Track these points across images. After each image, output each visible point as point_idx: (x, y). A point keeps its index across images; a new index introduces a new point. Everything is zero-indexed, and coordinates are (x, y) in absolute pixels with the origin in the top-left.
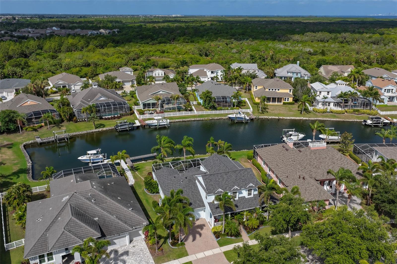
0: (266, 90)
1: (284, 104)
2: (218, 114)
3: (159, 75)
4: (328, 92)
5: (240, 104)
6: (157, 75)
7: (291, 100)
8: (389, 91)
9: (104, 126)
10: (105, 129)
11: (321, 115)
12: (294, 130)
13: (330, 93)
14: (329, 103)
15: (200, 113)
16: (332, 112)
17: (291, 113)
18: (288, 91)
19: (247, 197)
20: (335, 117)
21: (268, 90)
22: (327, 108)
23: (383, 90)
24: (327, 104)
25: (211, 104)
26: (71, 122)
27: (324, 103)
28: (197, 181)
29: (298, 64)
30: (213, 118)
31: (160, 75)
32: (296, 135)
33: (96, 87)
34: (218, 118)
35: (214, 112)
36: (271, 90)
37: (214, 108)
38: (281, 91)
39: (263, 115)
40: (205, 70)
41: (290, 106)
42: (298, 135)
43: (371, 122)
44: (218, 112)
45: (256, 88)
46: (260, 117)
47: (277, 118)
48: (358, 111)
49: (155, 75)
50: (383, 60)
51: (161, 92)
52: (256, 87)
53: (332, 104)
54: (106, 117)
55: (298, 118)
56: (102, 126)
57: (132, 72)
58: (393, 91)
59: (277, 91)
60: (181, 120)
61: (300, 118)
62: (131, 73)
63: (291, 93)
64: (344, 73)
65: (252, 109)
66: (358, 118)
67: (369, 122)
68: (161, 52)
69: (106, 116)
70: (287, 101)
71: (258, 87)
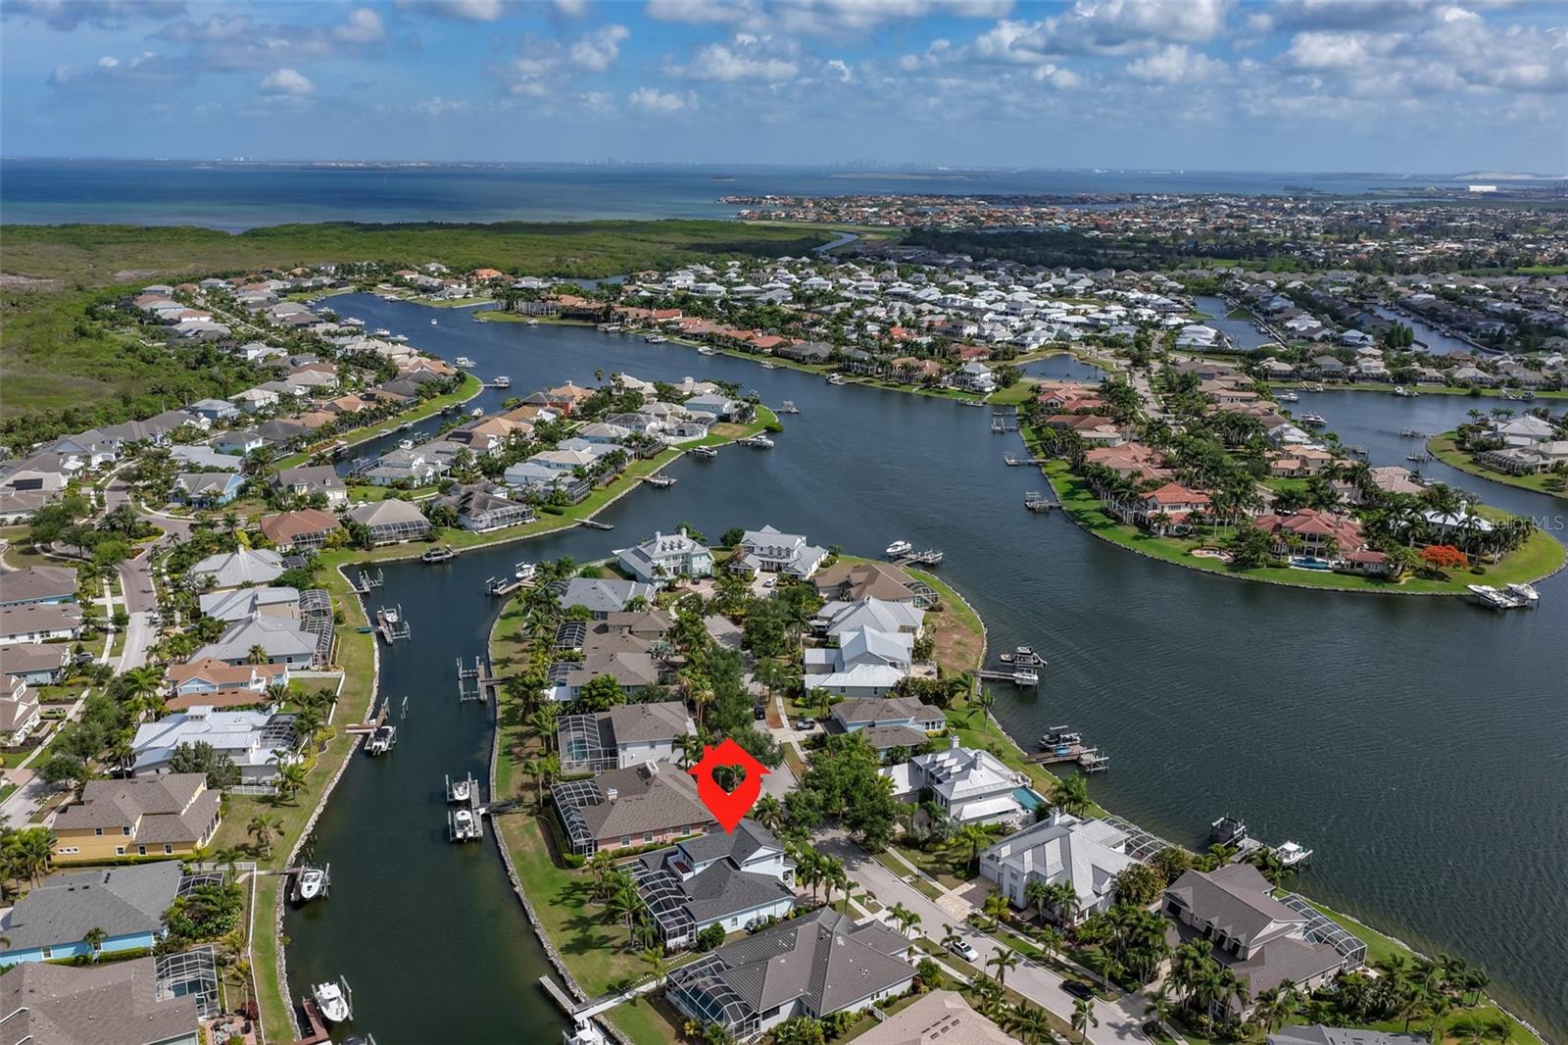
0: (182, 813)
1: (221, 817)
7: (219, 802)
16: (304, 771)
18: (202, 787)
20: (323, 775)
21: (185, 811)
23: (249, 684)
28: (744, 868)
36: (187, 806)
38: (196, 795)
41: (234, 813)
47: (301, 841)
48: (313, 743)
55: (315, 817)
59: (193, 800)
61: (316, 815)
63: (206, 788)
66: (339, 753)
71: (137, 823)
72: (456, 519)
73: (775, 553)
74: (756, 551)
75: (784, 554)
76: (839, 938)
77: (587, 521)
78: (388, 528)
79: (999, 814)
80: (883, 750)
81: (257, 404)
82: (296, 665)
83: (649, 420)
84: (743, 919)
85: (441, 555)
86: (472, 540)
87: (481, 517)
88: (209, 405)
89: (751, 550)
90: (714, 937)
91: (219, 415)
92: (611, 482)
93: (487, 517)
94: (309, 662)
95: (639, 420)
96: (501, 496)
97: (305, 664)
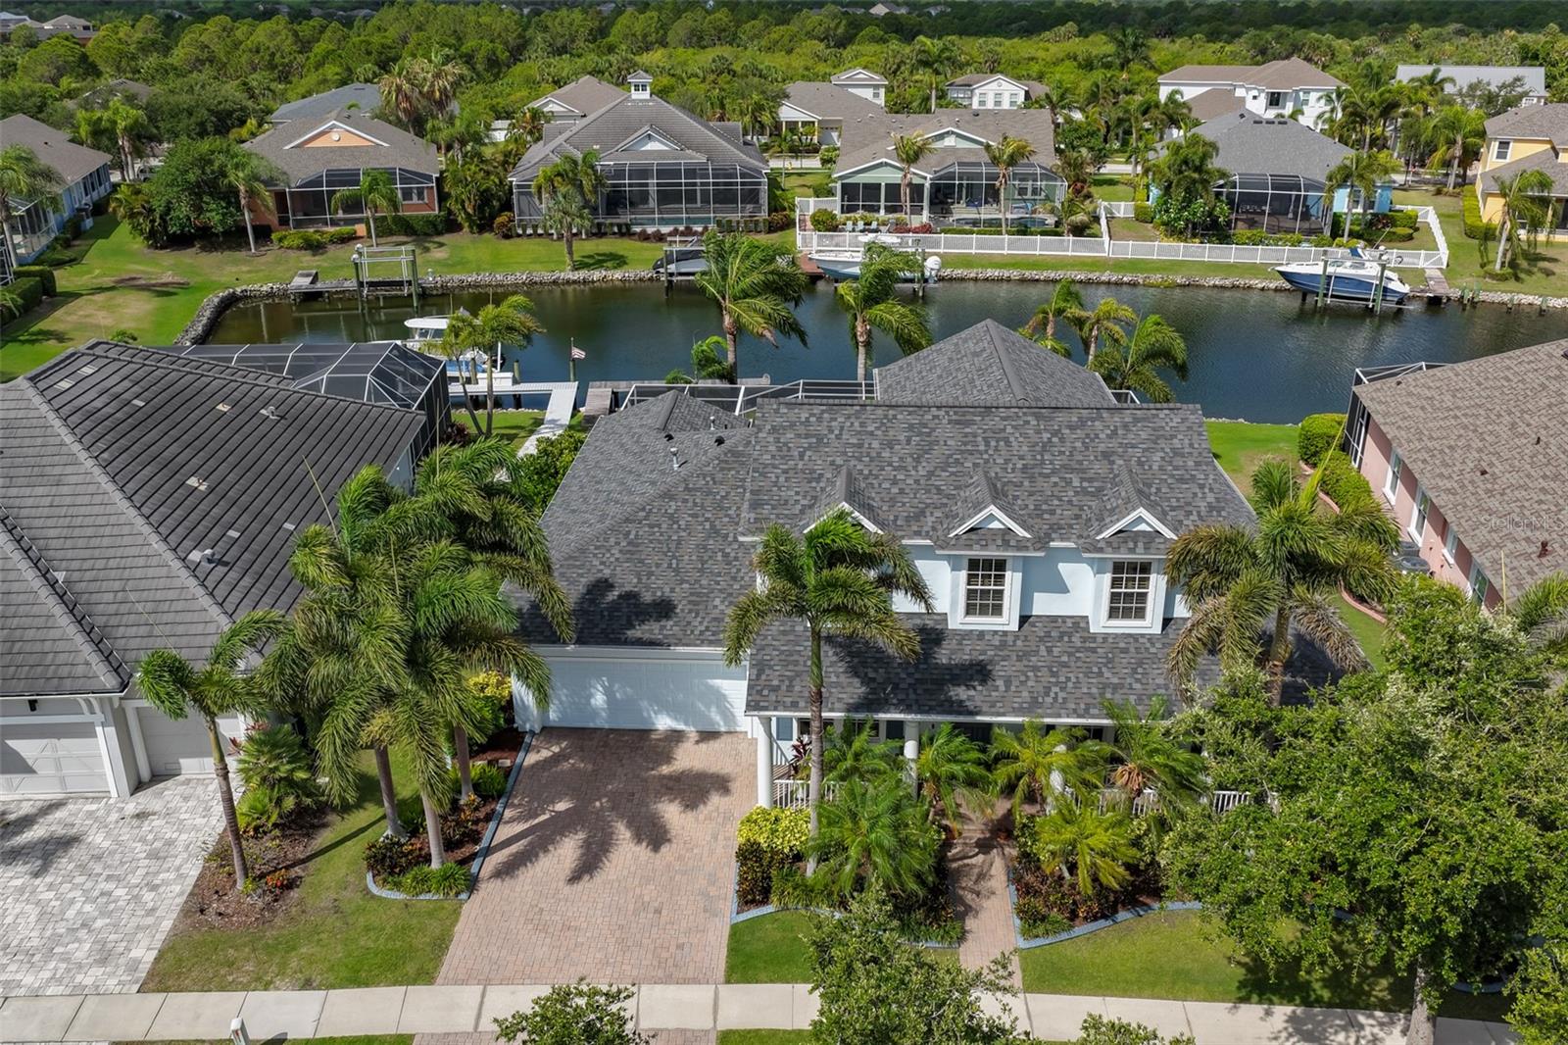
0: (1563, 157)
2: (1234, 266)
3: (998, 103)
5: (1379, 227)
6: (990, 105)
9: (620, 263)
10: (617, 275)
15: (1131, 250)
19: (1101, 623)
25: (1200, 206)
26: (487, 235)
30: (1198, 279)
31: (1006, 105)
33: (646, 95)
34: (1227, 283)
35: (1206, 252)
37: (1215, 230)
39: (1512, 284)
40: (1240, 92)
44: (1231, 254)
45: (1501, 155)
46: (1483, 296)
49: (982, 103)
51: (950, 141)
52: (1504, 145)
54: (650, 230)
56: (609, 264)
57: (882, 91)
60: (1015, 274)
62: (876, 95)
65: (1444, 253)
68: (1080, 66)
69: (652, 222)
71: (1516, 148)
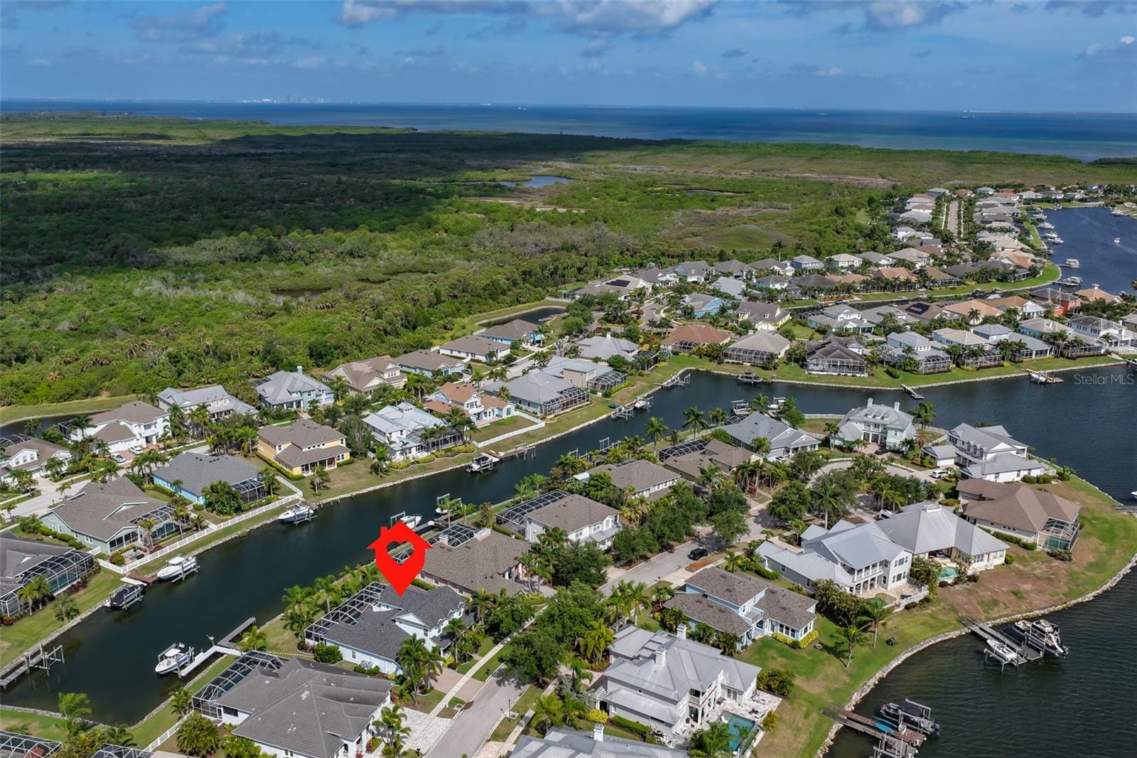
0: (304, 450)
1: (339, 465)
2: (253, 519)
3: (25, 461)
4: (401, 431)
7: (347, 456)
8: (472, 405)
9: (77, 612)
10: (83, 616)
11: (407, 471)
12: (404, 513)
13: (404, 432)
14: (410, 449)
15: (222, 526)
16: (418, 462)
17: (361, 480)
18: (338, 443)
20: (425, 469)
21: (307, 449)
22: (408, 458)
23: (466, 406)
24: (408, 451)
27: (403, 451)
28: (397, 623)
29: (301, 371)
30: (251, 528)
31: (29, 461)
32: (411, 521)
34: (260, 525)
35: (244, 517)
36: (312, 448)
37: (239, 510)
38: (328, 445)
39: (325, 496)
40: (122, 423)
41: (350, 467)
42: (414, 520)
43: (478, 467)
44: (250, 514)
45: (280, 449)
47: (349, 495)
48: (449, 450)
49: (17, 463)
50: (409, 319)
51: (124, 508)
52: (280, 446)
53: (414, 450)
55: (378, 487)
56: (72, 613)
58: (478, 404)
59: (321, 447)
61: (381, 486)
63: (344, 445)
64: (383, 373)
65: (301, 492)
66: (455, 462)
67: (476, 467)
69: (57, 590)
70: (341, 460)
71: (284, 447)
72: (804, 359)
73: (972, 450)
74: (959, 444)
75: (978, 453)
76: (307, 692)
77: (909, 388)
78: (745, 352)
79: (652, 718)
80: (695, 621)
81: (840, 265)
82: (531, 409)
83: (1108, 326)
84: (361, 658)
85: (751, 378)
86: (796, 376)
87: (815, 361)
88: (801, 259)
89: (953, 440)
90: (327, 658)
91: (803, 266)
92: (988, 367)
93: (824, 364)
94: (538, 410)
95: (1098, 324)
96: (856, 350)
97: (536, 410)
